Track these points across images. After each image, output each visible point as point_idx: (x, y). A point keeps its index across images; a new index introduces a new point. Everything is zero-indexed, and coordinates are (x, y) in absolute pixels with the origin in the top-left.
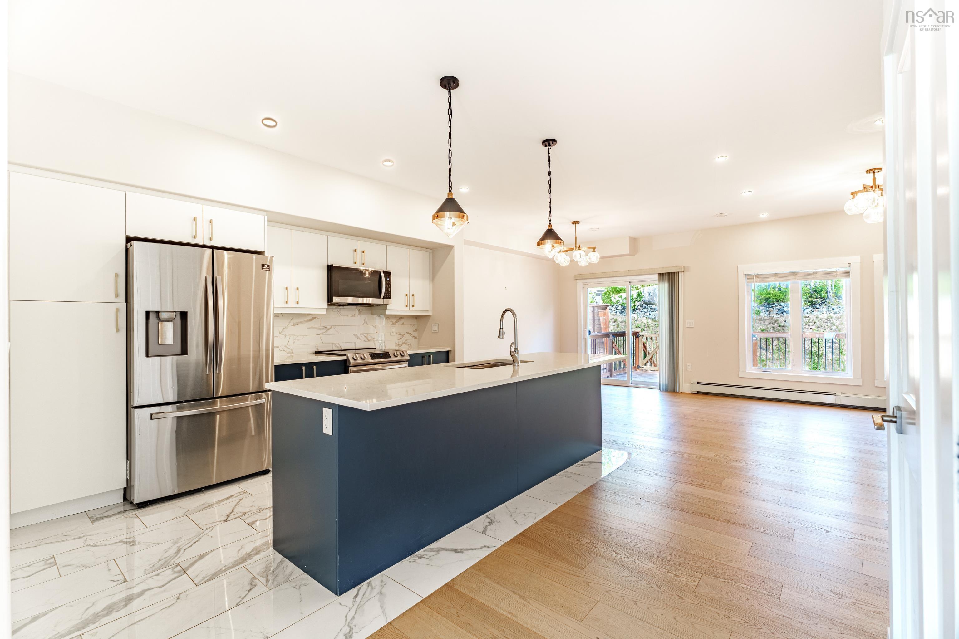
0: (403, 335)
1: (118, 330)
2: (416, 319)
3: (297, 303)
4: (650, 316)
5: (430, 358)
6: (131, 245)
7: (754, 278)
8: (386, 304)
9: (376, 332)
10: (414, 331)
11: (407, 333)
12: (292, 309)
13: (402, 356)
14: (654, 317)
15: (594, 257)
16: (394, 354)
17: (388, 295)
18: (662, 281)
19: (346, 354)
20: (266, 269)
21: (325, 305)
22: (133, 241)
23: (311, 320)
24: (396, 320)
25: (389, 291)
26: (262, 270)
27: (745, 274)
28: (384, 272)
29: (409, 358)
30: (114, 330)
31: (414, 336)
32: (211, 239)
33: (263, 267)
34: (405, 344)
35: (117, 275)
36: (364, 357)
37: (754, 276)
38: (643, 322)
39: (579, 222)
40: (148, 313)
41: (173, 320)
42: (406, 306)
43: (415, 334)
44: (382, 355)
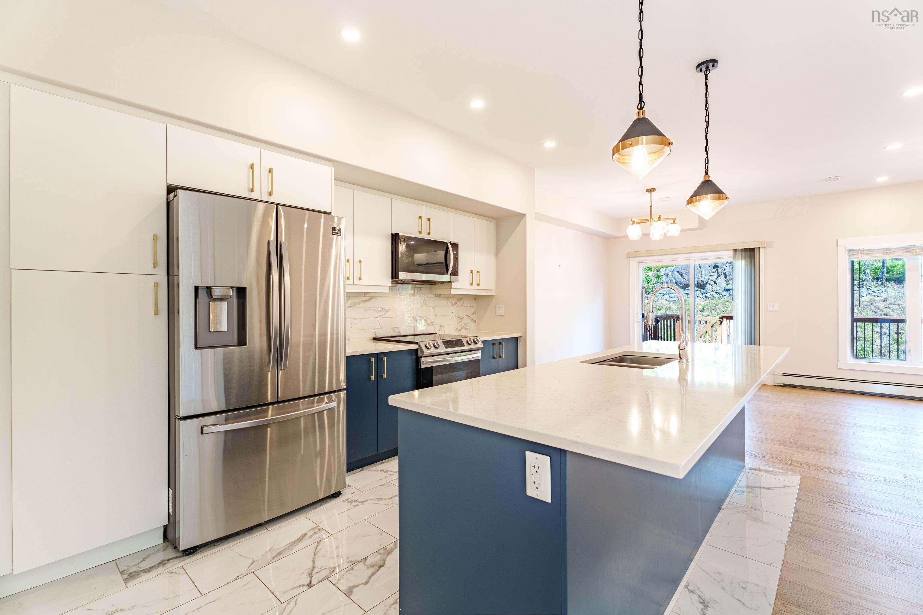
0: (462, 318)
1: (157, 313)
2: (475, 299)
3: (360, 279)
4: (670, 299)
5: (501, 345)
6: (175, 196)
7: (859, 254)
8: (451, 282)
9: (436, 315)
10: (472, 314)
11: (466, 315)
12: (354, 286)
13: (475, 343)
14: (675, 299)
15: (674, 230)
16: (467, 341)
17: (455, 271)
18: (738, 258)
19: (417, 342)
20: (338, 233)
21: (388, 282)
22: (177, 189)
23: (369, 300)
24: (455, 301)
25: (456, 266)
26: (333, 234)
27: (847, 249)
28: (451, 243)
29: (482, 346)
30: (153, 312)
31: (472, 319)
32: (270, 194)
33: (334, 231)
34: (464, 328)
35: (155, 237)
36: (439, 345)
37: (860, 251)
38: (664, 304)
39: (655, 189)
40: (196, 288)
41: (227, 299)
42: (472, 284)
43: (474, 317)
44: (455, 343)
